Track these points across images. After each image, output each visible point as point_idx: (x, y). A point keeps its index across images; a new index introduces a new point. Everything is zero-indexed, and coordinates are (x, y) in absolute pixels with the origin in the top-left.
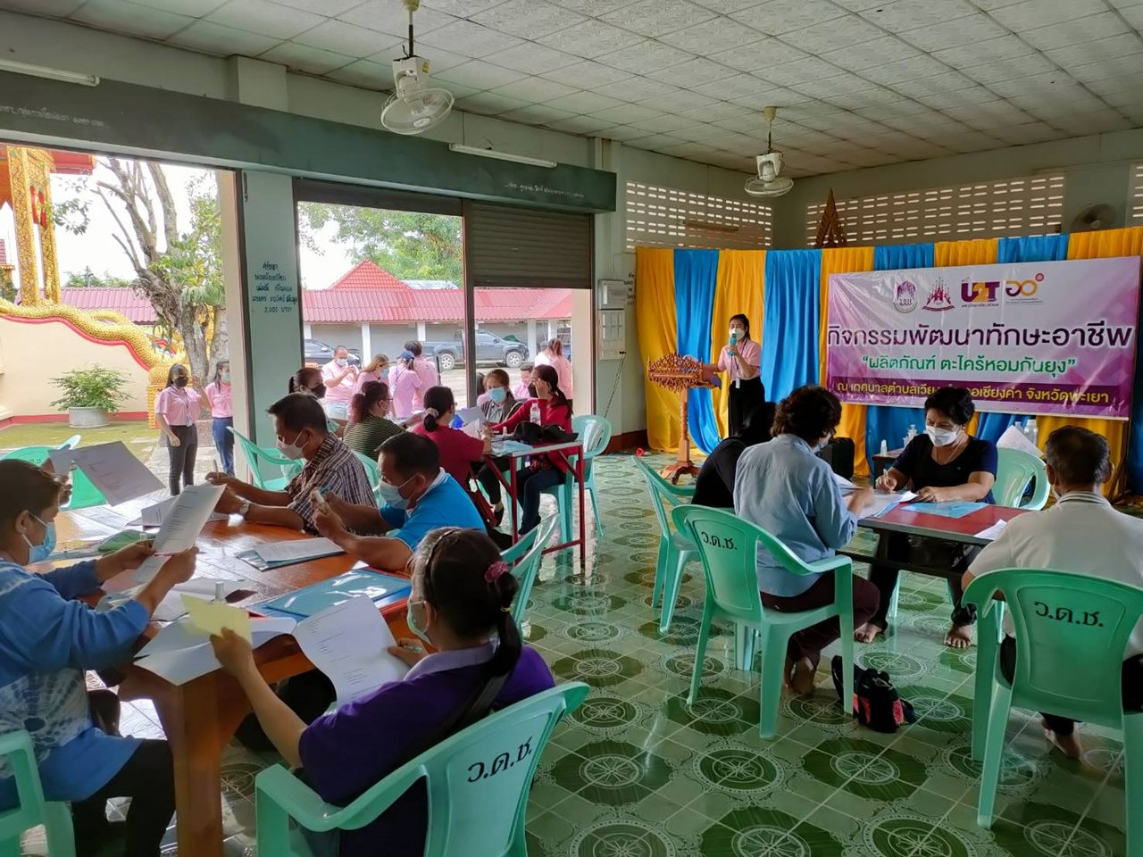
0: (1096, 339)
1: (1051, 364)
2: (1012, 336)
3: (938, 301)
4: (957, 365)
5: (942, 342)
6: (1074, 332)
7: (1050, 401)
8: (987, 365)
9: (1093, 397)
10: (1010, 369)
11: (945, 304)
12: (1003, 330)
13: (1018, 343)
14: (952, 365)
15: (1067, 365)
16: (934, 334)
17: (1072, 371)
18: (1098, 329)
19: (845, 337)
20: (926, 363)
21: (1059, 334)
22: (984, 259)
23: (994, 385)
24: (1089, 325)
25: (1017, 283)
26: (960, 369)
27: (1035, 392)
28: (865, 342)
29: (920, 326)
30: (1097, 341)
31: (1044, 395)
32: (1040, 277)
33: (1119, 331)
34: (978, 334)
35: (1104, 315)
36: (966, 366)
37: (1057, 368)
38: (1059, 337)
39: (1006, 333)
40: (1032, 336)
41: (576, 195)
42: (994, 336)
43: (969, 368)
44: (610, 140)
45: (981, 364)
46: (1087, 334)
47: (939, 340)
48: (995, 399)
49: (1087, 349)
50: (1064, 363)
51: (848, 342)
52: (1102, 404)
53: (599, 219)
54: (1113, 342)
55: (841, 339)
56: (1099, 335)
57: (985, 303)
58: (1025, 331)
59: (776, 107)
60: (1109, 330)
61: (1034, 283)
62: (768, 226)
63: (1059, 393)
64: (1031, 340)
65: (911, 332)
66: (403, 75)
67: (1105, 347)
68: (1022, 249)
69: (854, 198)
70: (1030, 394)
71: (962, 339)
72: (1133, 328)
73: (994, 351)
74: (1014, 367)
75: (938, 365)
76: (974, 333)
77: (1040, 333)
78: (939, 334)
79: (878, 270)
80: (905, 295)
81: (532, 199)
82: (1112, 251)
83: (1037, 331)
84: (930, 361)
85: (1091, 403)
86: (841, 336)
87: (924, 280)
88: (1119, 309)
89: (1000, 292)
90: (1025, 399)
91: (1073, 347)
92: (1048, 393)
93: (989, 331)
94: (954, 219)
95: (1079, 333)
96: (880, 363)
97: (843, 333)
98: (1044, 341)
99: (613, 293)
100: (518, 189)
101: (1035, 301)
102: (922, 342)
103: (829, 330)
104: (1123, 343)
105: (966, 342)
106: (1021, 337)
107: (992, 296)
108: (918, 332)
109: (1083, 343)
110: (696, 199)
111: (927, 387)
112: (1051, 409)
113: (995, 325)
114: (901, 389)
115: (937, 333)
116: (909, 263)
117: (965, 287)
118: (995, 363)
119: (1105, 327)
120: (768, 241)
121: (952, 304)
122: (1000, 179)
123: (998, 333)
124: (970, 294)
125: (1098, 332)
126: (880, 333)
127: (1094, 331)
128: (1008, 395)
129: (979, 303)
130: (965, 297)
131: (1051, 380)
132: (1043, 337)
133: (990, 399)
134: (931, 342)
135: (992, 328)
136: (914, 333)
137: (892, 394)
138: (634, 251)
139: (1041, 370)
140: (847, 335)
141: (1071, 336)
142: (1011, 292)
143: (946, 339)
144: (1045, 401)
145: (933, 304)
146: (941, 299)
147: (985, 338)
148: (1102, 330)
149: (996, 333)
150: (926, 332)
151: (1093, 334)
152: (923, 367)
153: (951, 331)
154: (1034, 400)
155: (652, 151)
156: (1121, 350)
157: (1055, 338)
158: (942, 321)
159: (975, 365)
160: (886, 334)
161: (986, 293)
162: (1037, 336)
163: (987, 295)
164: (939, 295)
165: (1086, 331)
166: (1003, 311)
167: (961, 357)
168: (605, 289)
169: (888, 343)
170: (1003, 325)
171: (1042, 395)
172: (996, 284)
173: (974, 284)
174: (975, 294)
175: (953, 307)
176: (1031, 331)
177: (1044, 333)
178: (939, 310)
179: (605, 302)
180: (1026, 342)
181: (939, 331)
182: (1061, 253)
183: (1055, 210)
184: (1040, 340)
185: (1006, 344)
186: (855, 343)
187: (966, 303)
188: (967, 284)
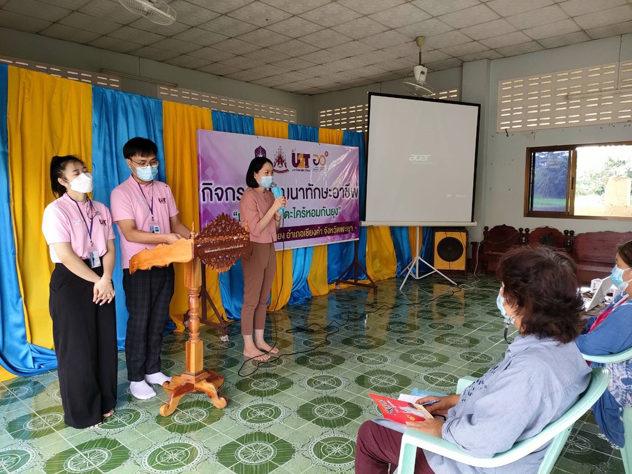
0: (347, 194)
2: (317, 191)
3: (280, 165)
4: (292, 215)
6: (340, 190)
7: (334, 234)
8: (307, 213)
9: (348, 229)
10: (317, 215)
11: (284, 168)
12: (313, 188)
13: (320, 198)
14: (290, 214)
15: (338, 211)
17: (340, 214)
19: (217, 194)
21: (335, 191)
23: (310, 227)
24: (346, 185)
25: (318, 156)
26: (295, 218)
27: (328, 229)
28: (234, 199)
32: (326, 154)
34: (302, 190)
36: (297, 215)
37: (335, 213)
43: (299, 216)
45: (304, 213)
48: (311, 237)
50: (337, 209)
51: (220, 199)
52: (351, 232)
54: (353, 197)
55: (214, 196)
56: (348, 191)
57: (303, 169)
58: (322, 189)
60: (351, 189)
61: (324, 158)
63: (337, 228)
64: (325, 195)
67: (351, 199)
70: (326, 231)
71: (294, 196)
72: (358, 188)
73: (310, 203)
76: (299, 191)
83: (327, 189)
85: (347, 232)
86: (214, 193)
88: (355, 176)
89: (310, 161)
90: (324, 235)
91: (340, 200)
92: (333, 229)
93: (306, 188)
95: (342, 190)
97: (216, 190)
98: (330, 196)
103: (202, 187)
104: (356, 196)
105: (297, 197)
106: (321, 193)
107: (307, 165)
109: (343, 197)
112: (335, 239)
113: (309, 185)
116: (233, 129)
117: (293, 155)
118: (311, 211)
119: (350, 187)
121: (288, 168)
124: (296, 162)
127: (347, 189)
128: (317, 233)
129: (301, 169)
130: (295, 165)
131: (333, 221)
132: (329, 193)
133: (309, 237)
135: (308, 187)
139: (330, 215)
140: (219, 192)
141: (339, 192)
142: (316, 162)
144: (331, 234)
145: (277, 168)
146: (282, 164)
147: (306, 194)
148: (349, 189)
149: (310, 191)
153: (288, 189)
154: (327, 235)
157: (333, 194)
158: (283, 181)
159: (302, 214)
161: (303, 161)
162: (326, 193)
163: (305, 163)
164: (280, 160)
165: (344, 189)
166: (312, 175)
167: (294, 208)
170: (312, 185)
171: (330, 230)
173: (298, 154)
174: (299, 161)
175: (288, 171)
176: (325, 190)
177: (330, 190)
178: (281, 172)
180: (323, 196)
184: (328, 194)
185: (315, 198)
186: (227, 200)
187: (295, 168)
188: (295, 154)
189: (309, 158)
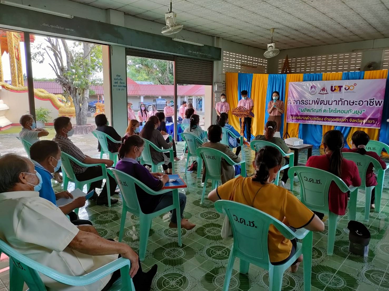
0: (371, 104)
1: (357, 111)
2: (346, 102)
3: (323, 91)
4: (328, 111)
5: (324, 104)
6: (365, 102)
7: (357, 123)
8: (338, 111)
9: (370, 122)
10: (345, 113)
11: (325, 92)
12: (343, 101)
13: (347, 105)
14: (327, 111)
16: (322, 102)
17: (364, 113)
18: (372, 101)
20: (319, 110)
21: (360, 102)
22: (338, 78)
23: (340, 117)
24: (370, 99)
25: (348, 86)
26: (329, 112)
27: (352, 120)
28: (300, 104)
29: (317, 99)
30: (372, 104)
31: (355, 121)
32: (355, 85)
33: (379, 102)
34: (335, 102)
35: (374, 97)
36: (331, 112)
37: (359, 113)
38: (360, 103)
39: (344, 102)
40: (352, 103)
41: (209, 55)
42: (340, 102)
43: (332, 112)
44: (219, 37)
45: (336, 111)
46: (369, 102)
47: (323, 103)
48: (340, 122)
49: (369, 107)
50: (361, 111)
51: (294, 104)
52: (373, 124)
53: (215, 63)
54: (377, 105)
56: (373, 103)
57: (338, 92)
58: (350, 101)
59: (274, 29)
60: (376, 101)
61: (353, 86)
62: (266, 66)
63: (359, 120)
64: (351, 104)
65: (314, 101)
66: (168, 18)
67: (374, 106)
68: (350, 76)
69: (294, 58)
70: (351, 120)
71: (330, 103)
72: (383, 101)
73: (340, 107)
74: (346, 112)
75: (322, 111)
76: (334, 101)
77: (355, 102)
78: (323, 102)
79: (304, 81)
80: (313, 89)
81: (196, 56)
82: (378, 76)
83: (354, 101)
84: (320, 110)
85: (369, 123)
87: (318, 84)
88: (379, 95)
89: (343, 89)
90: (349, 122)
91: (364, 107)
92: (356, 120)
94: (326, 66)
95: (366, 102)
96: (304, 110)
97: (293, 101)
98: (356, 104)
99: (219, 87)
100: (192, 53)
101: (354, 92)
102: (318, 104)
103: (288, 100)
104: (380, 105)
105: (332, 104)
106: (349, 103)
107: (340, 90)
108: (317, 101)
109: (367, 105)
110: (244, 57)
111: (319, 118)
112: (357, 125)
113: (341, 99)
114: (311, 118)
115: (322, 101)
116: (314, 79)
117: (332, 87)
118: (340, 111)
119: (375, 100)
120: (266, 71)
121: (328, 92)
122: (341, 53)
123: (341, 101)
124: (333, 89)
125: (372, 102)
126: (304, 101)
127: (371, 101)
128: (344, 120)
129: (336, 92)
130: (332, 90)
131: (357, 116)
132: (355, 103)
133: (338, 122)
134: (321, 104)
136: (315, 101)
137: (308, 120)
138: (225, 74)
139: (354, 113)
141: (364, 103)
142: (346, 89)
143: (325, 103)
144: (355, 122)
145: (321, 92)
146: (324, 91)
147: (337, 103)
148: (374, 101)
149: (341, 102)
150: (319, 101)
151: (370, 103)
152: (318, 112)
153: (327, 101)
154: (352, 122)
155: (232, 41)
156: (379, 107)
157: (359, 103)
158: (324, 98)
159: (334, 111)
160: (306, 101)
161: (338, 89)
164: (323, 89)
165: (369, 101)
166: (343, 95)
167: (330, 109)
168: (216, 85)
169: (307, 104)
170: (343, 99)
171: (354, 121)
172: (342, 86)
173: (335, 86)
174: (335, 89)
175: (328, 93)
177: (356, 102)
178: (324, 94)
179: (216, 90)
180: (350, 105)
181: (323, 101)
182: (362, 77)
183: (358, 64)
184: (354, 104)
185: (344, 105)
186: (297, 104)
187: (332, 92)
188: (332, 86)
189: (342, 87)
